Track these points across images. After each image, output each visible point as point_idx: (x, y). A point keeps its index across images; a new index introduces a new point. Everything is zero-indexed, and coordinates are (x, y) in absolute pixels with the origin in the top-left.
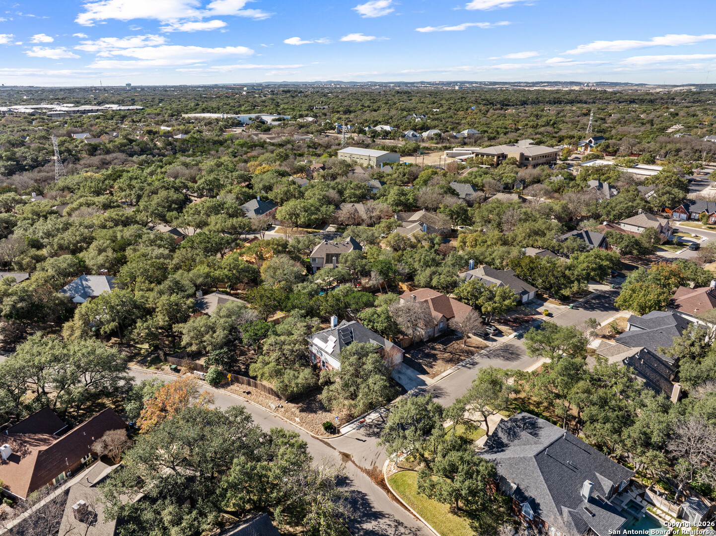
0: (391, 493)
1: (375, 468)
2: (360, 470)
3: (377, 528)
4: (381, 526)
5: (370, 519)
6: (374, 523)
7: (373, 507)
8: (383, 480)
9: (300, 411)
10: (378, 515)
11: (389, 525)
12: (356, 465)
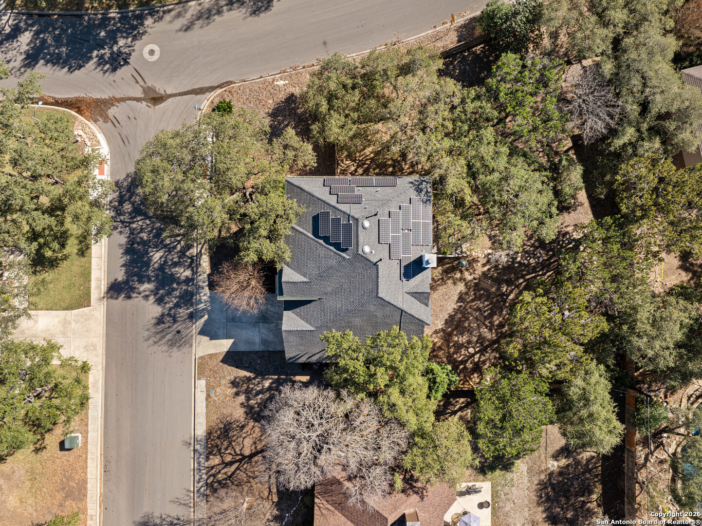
0: (52, 104)
1: (106, 119)
2: (118, 96)
3: (15, 45)
4: (15, 52)
5: (33, 48)
6: (24, 48)
7: (46, 65)
8: (79, 111)
9: (292, 95)
10: (31, 59)
11: (8, 62)
12: (130, 99)
